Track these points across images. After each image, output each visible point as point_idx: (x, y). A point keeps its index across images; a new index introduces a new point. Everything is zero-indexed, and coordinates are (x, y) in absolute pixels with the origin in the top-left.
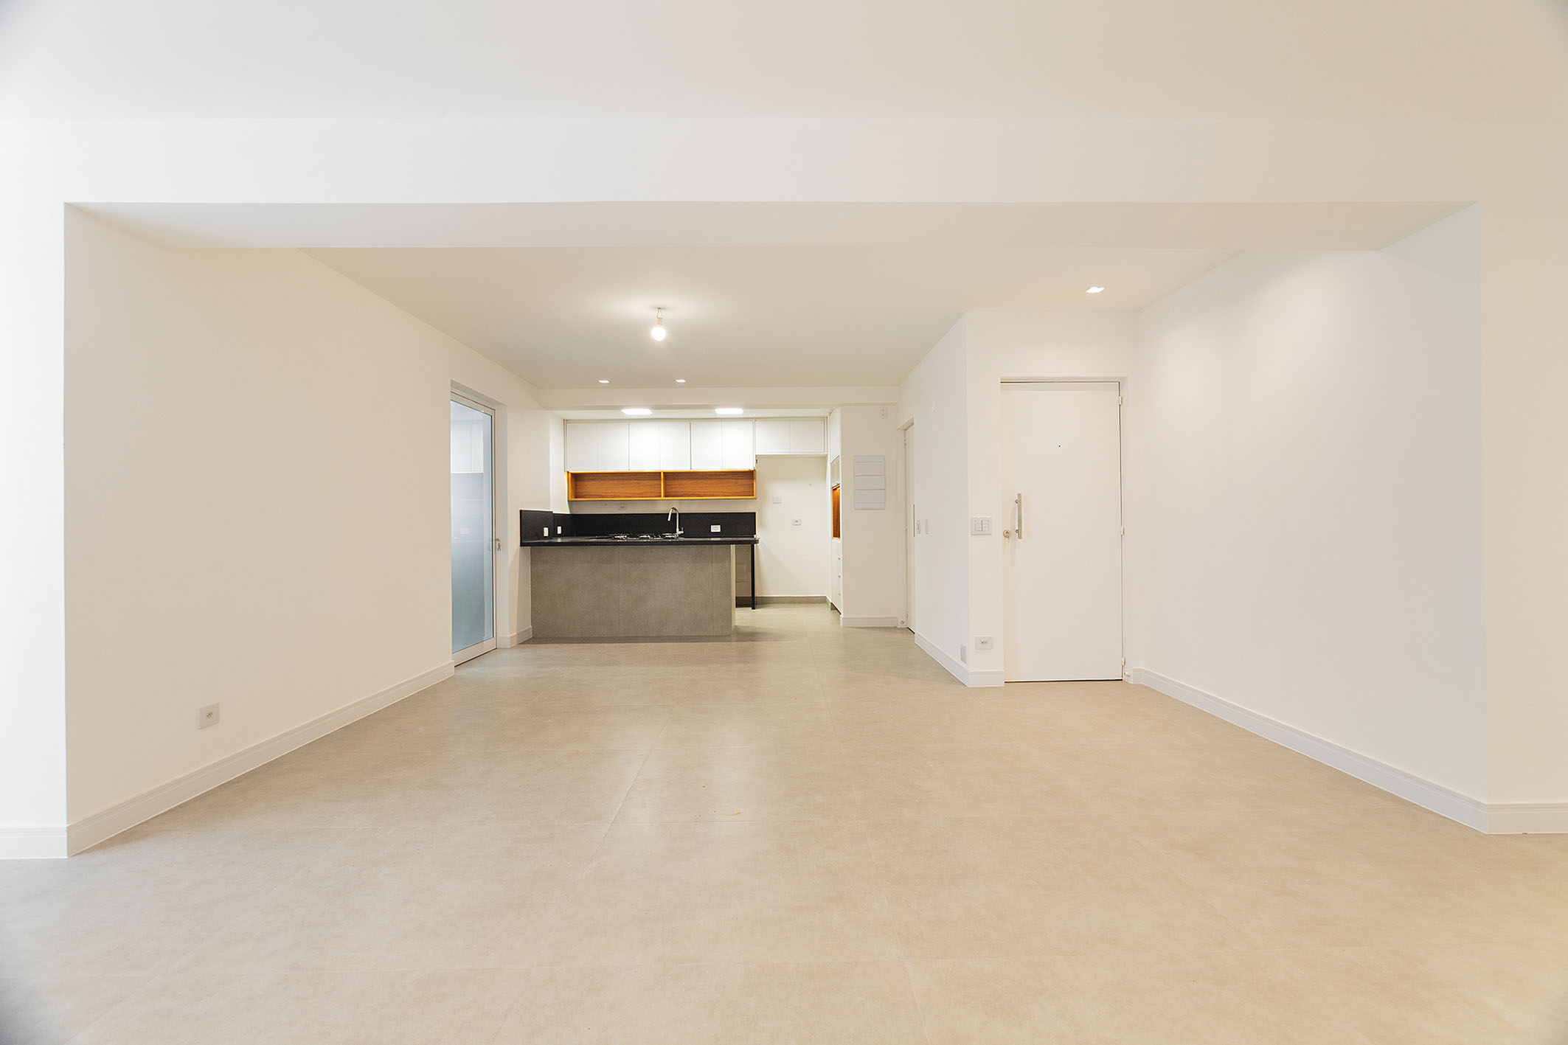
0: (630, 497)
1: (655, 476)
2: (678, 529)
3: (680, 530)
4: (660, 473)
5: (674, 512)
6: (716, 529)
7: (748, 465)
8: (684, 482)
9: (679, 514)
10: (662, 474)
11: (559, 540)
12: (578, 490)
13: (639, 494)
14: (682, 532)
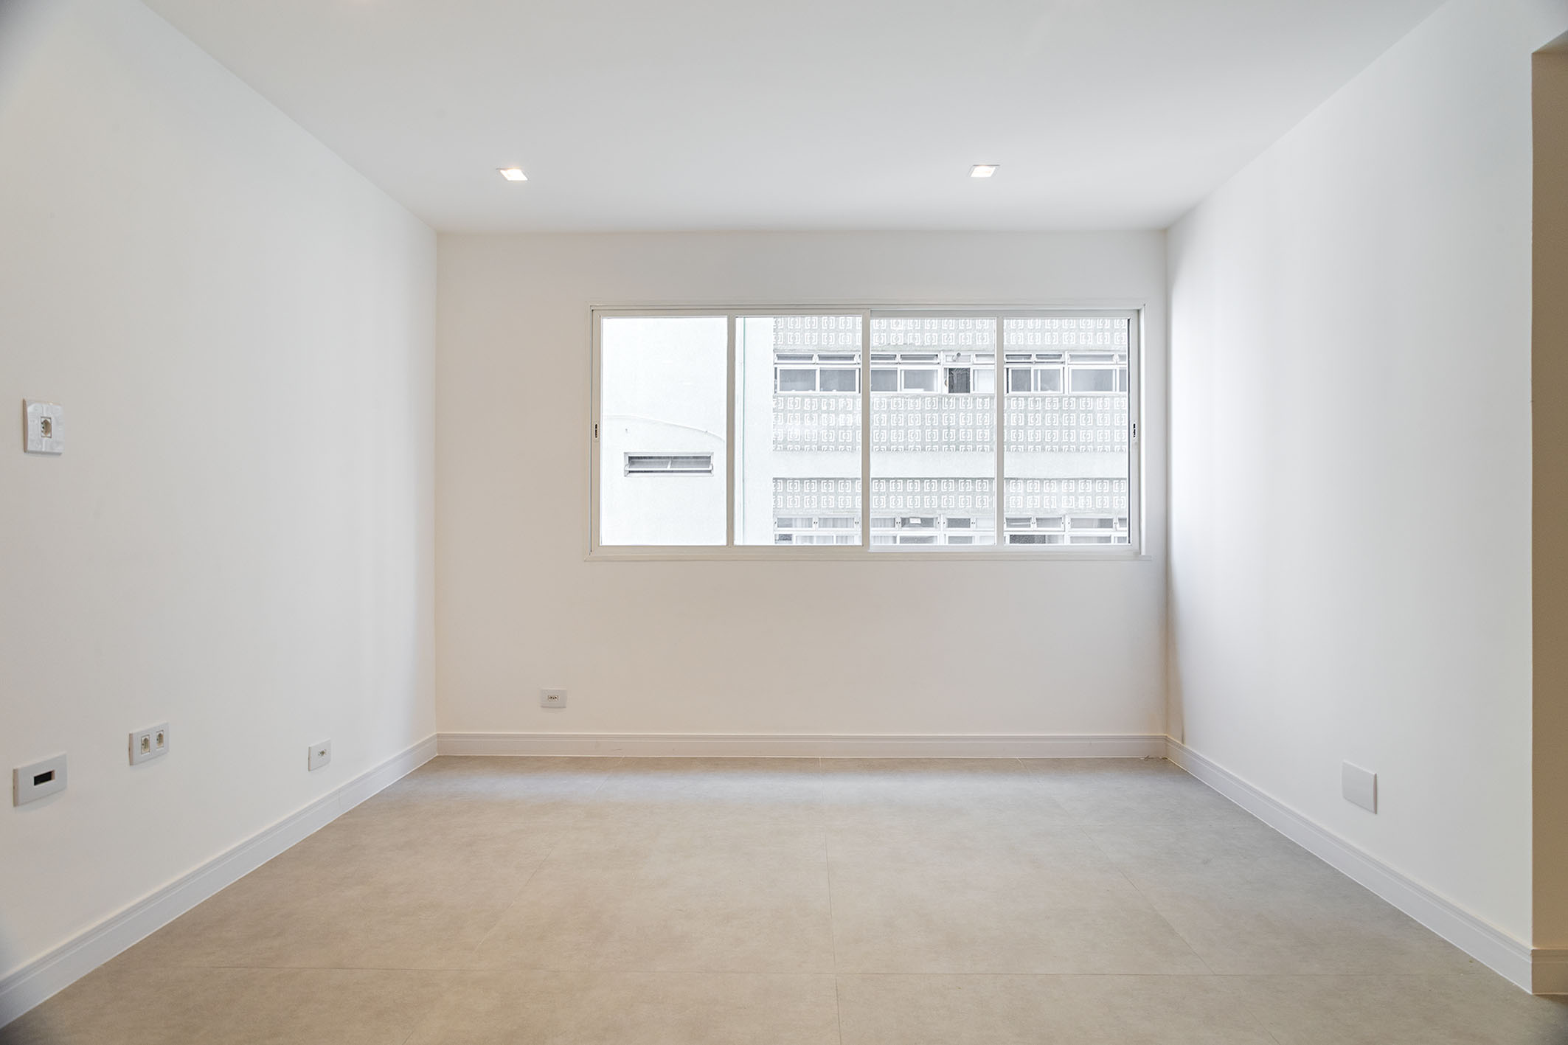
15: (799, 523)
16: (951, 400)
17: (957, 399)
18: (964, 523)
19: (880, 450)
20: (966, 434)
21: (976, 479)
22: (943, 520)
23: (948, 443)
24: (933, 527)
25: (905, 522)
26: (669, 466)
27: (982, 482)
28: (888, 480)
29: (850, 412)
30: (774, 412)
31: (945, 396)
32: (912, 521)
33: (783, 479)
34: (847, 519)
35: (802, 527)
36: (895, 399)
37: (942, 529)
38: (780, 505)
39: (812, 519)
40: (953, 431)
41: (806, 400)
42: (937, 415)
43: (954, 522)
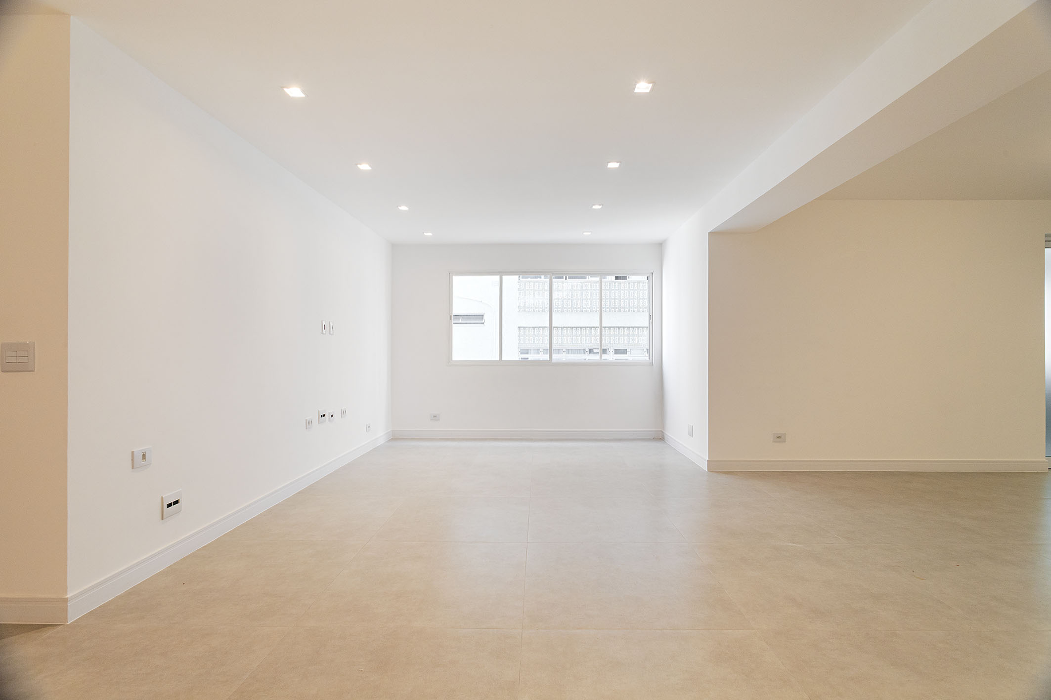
15: (532, 352)
16: (616, 284)
17: (620, 283)
18: (624, 352)
19: (577, 311)
20: (624, 303)
21: (630, 327)
22: (612, 350)
23: (615, 308)
24: (606, 354)
25: (591, 351)
26: (461, 320)
27: (633, 329)
28: (581, 328)
29: (560, 291)
30: (518, 290)
31: (613, 281)
32: (595, 351)
33: (524, 327)
34: (559, 350)
35: (534, 354)
36: (585, 284)
37: (611, 355)
38: (522, 342)
39: (539, 349)
40: (617, 301)
41: (536, 284)
42: (608, 292)
43: (617, 352)
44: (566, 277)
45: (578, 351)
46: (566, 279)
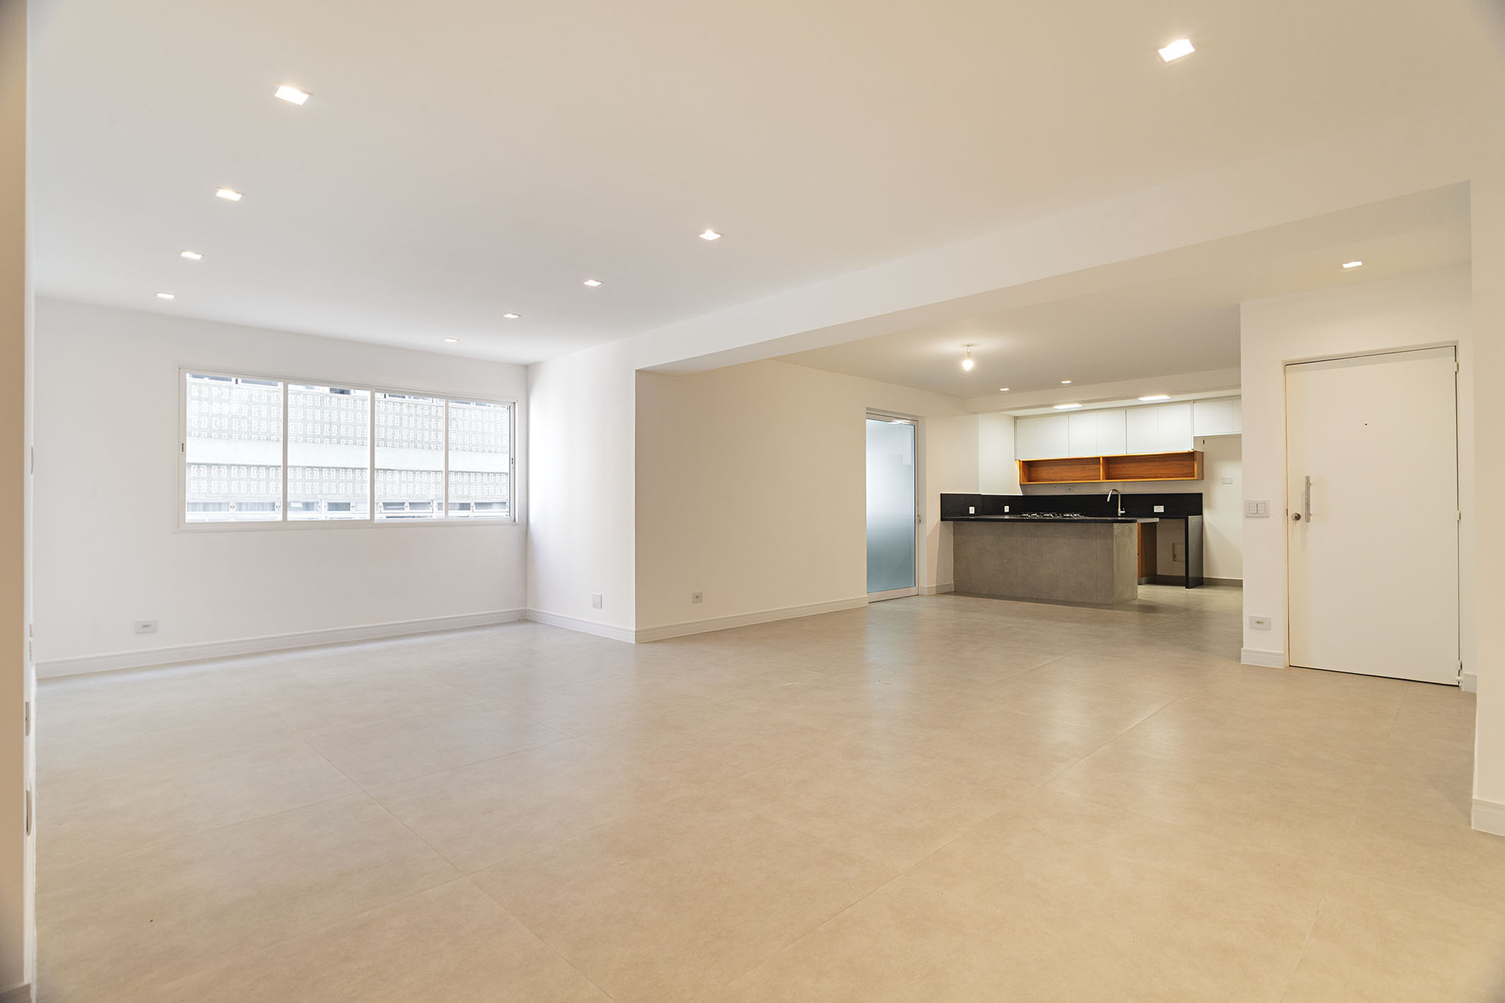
0: (1077, 480)
1: (1095, 460)
2: (1119, 509)
3: (1122, 510)
4: (1099, 458)
5: (1115, 493)
6: (1159, 509)
7: (1188, 448)
8: (1127, 465)
9: (1121, 495)
10: (1101, 459)
11: (1006, 517)
12: (1032, 475)
13: (1084, 477)
14: (1124, 512)
16: (333, 399)
17: (338, 399)
18: (346, 507)
20: (347, 430)
22: (324, 504)
23: (330, 437)
24: (313, 509)
31: (327, 395)
37: (323, 512)
40: (334, 427)
43: (335, 506)
44: (237, 380)
45: (262, 506)
46: (237, 383)
